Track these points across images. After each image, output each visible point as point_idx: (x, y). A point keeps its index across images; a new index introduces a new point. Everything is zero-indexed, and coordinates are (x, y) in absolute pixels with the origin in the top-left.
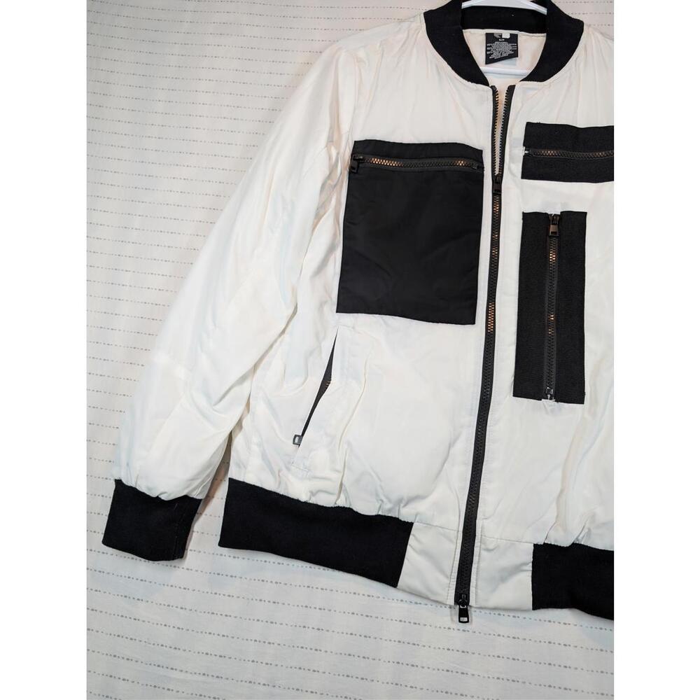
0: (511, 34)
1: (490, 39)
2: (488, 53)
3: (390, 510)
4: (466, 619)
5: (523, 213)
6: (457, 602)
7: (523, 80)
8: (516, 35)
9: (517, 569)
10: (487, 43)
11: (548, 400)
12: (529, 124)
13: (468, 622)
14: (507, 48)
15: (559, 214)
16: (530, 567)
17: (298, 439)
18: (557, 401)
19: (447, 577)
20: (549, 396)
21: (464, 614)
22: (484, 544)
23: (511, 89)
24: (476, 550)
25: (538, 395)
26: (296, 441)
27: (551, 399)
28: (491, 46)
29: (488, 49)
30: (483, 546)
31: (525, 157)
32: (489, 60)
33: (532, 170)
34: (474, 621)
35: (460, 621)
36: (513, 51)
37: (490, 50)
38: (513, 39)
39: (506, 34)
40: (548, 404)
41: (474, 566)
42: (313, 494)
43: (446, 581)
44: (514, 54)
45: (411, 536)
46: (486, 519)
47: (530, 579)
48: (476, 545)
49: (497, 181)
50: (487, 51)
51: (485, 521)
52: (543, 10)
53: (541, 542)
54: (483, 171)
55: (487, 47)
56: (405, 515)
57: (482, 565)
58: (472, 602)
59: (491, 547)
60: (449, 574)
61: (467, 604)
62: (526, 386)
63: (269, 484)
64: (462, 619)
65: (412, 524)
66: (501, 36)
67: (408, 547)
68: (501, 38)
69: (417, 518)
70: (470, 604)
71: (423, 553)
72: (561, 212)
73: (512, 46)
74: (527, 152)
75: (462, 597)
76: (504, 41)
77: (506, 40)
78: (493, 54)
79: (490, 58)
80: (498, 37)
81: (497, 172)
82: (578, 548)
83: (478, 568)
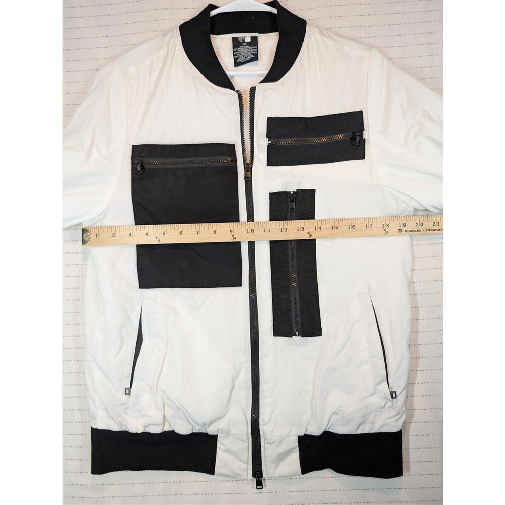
0: (252, 37)
1: (236, 43)
2: (236, 57)
3: (199, 430)
4: (261, 487)
5: (270, 194)
6: (254, 476)
7: (261, 82)
8: (256, 38)
9: (290, 452)
10: (233, 49)
11: (297, 337)
12: (269, 119)
13: (262, 488)
14: (247, 51)
15: (296, 191)
16: (298, 449)
18: (303, 336)
19: (245, 463)
20: (297, 333)
21: (259, 484)
22: (266, 440)
23: (253, 90)
24: (262, 444)
25: (290, 334)
26: (127, 392)
27: (299, 336)
28: (237, 51)
29: (235, 53)
30: (266, 441)
31: (269, 147)
32: (237, 64)
33: (275, 158)
34: (267, 487)
35: (257, 488)
36: (253, 54)
37: (236, 55)
38: (254, 41)
39: (248, 37)
40: (297, 339)
41: (262, 453)
42: (146, 427)
43: (246, 466)
44: (255, 58)
45: (218, 442)
46: (266, 424)
47: (299, 456)
48: (261, 441)
49: (249, 168)
50: (234, 55)
51: (264, 426)
52: (274, 11)
53: (302, 434)
54: (236, 163)
55: (234, 52)
56: (211, 431)
57: (267, 453)
58: (264, 475)
59: (271, 442)
60: (246, 461)
61: (261, 476)
62: (281, 329)
63: (115, 428)
65: (216, 436)
66: (244, 40)
67: (217, 449)
68: (244, 43)
69: (219, 432)
70: (263, 476)
71: (228, 451)
73: (253, 49)
74: (269, 142)
75: (257, 473)
76: (247, 45)
77: (248, 44)
78: (239, 58)
79: (238, 61)
80: (242, 42)
81: (248, 161)
82: (327, 434)
83: (265, 454)
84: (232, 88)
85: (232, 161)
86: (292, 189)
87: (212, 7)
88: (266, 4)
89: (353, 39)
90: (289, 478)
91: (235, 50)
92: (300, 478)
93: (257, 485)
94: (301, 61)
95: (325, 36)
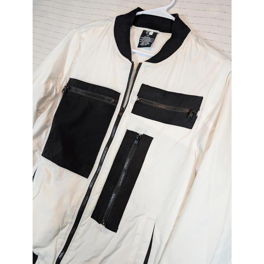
0: (154, 33)
1: (144, 34)
2: (140, 42)
5: (127, 130)
7: (146, 61)
8: (157, 34)
10: (141, 36)
11: (102, 225)
12: (143, 85)
14: (148, 41)
15: (142, 134)
20: (104, 223)
28: (142, 38)
29: (141, 39)
31: (137, 102)
32: (140, 46)
36: (150, 43)
37: (141, 41)
38: (154, 36)
39: (151, 32)
40: (102, 227)
44: (149, 46)
49: (122, 110)
54: (117, 105)
55: (140, 38)
62: (97, 216)
66: (148, 33)
68: (148, 35)
73: (151, 40)
74: (138, 99)
76: (149, 37)
78: (142, 43)
79: (140, 44)
81: (124, 106)
84: (130, 60)
86: (141, 133)
87: (139, 9)
89: (218, 50)
91: (141, 37)
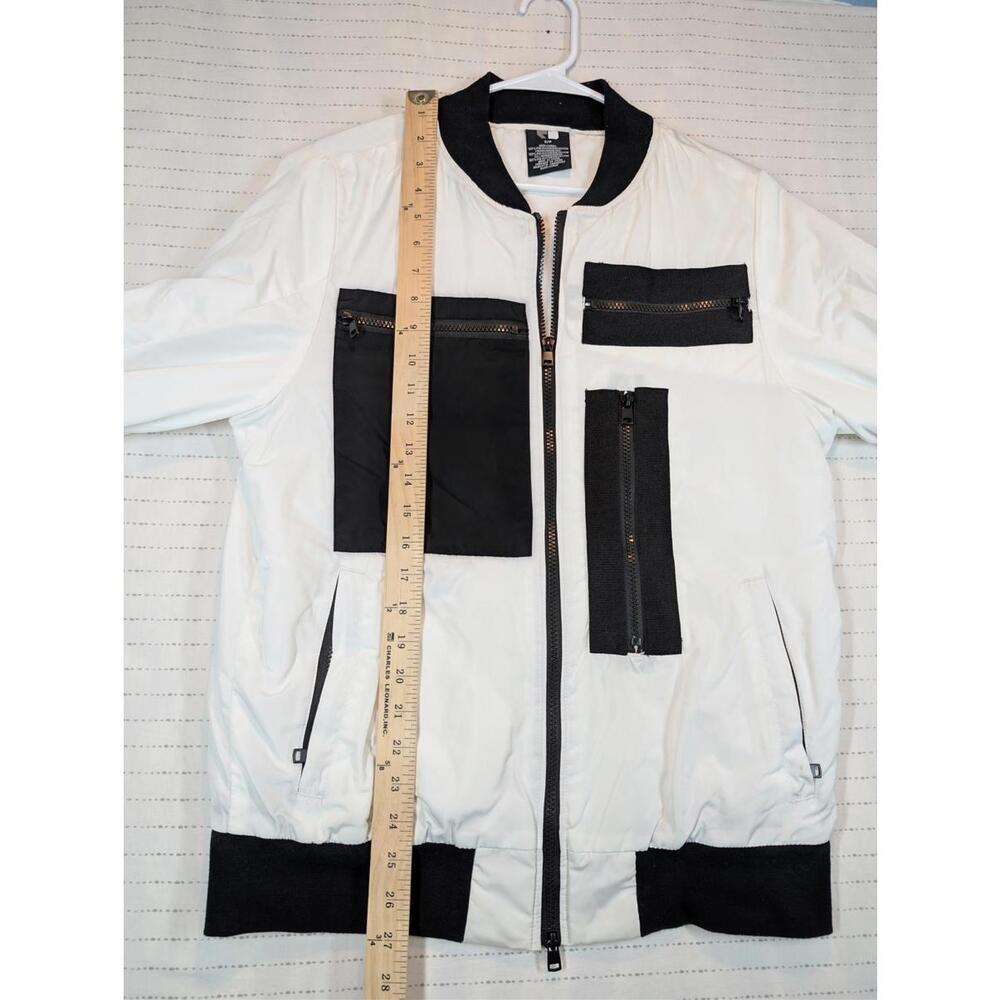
0: (560, 133)
1: (533, 140)
3: (441, 836)
4: (557, 966)
5: (587, 392)
6: (544, 943)
7: (578, 204)
8: (567, 135)
9: (617, 888)
10: (528, 146)
11: (636, 654)
12: (588, 265)
13: (560, 969)
14: (555, 154)
15: (633, 390)
16: (633, 882)
17: (301, 756)
18: (647, 654)
19: (528, 913)
20: (636, 647)
21: (554, 958)
22: (573, 861)
23: (562, 216)
24: (563, 870)
25: (621, 649)
26: (298, 758)
27: (639, 652)
29: (530, 154)
30: (571, 864)
31: (586, 311)
32: (533, 172)
33: (596, 331)
34: (568, 966)
35: (550, 970)
36: (564, 159)
37: (533, 157)
38: (564, 140)
39: (553, 132)
40: (636, 658)
41: (563, 892)
42: (333, 830)
43: (528, 920)
44: (566, 164)
45: (475, 867)
46: (571, 828)
47: (635, 897)
48: (561, 864)
49: (549, 346)
50: (529, 157)
51: (570, 831)
52: (600, 97)
53: (644, 848)
54: (528, 335)
55: (528, 152)
56: (462, 842)
57: (572, 890)
58: (564, 940)
59: (582, 864)
60: (530, 909)
61: (559, 944)
62: (606, 638)
63: (267, 832)
64: (552, 966)
65: (472, 852)
66: (547, 136)
67: (473, 882)
68: (548, 139)
69: (480, 841)
70: (562, 943)
71: (496, 887)
72: (636, 389)
73: (563, 151)
74: (587, 304)
75: (551, 936)
76: (551, 144)
77: (554, 142)
78: (537, 162)
79: (534, 167)
80: (543, 137)
81: (548, 333)
82: (692, 849)
83: (567, 894)
84: (526, 208)
85: (519, 331)
86: (627, 386)
87: (492, 78)
88: (585, 84)
90: (613, 946)
91: (530, 149)
92: (635, 947)
93: (549, 963)
94: (644, 178)
95: (684, 143)
